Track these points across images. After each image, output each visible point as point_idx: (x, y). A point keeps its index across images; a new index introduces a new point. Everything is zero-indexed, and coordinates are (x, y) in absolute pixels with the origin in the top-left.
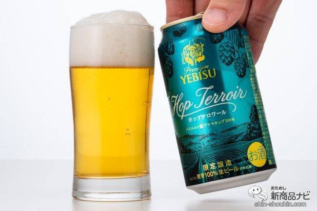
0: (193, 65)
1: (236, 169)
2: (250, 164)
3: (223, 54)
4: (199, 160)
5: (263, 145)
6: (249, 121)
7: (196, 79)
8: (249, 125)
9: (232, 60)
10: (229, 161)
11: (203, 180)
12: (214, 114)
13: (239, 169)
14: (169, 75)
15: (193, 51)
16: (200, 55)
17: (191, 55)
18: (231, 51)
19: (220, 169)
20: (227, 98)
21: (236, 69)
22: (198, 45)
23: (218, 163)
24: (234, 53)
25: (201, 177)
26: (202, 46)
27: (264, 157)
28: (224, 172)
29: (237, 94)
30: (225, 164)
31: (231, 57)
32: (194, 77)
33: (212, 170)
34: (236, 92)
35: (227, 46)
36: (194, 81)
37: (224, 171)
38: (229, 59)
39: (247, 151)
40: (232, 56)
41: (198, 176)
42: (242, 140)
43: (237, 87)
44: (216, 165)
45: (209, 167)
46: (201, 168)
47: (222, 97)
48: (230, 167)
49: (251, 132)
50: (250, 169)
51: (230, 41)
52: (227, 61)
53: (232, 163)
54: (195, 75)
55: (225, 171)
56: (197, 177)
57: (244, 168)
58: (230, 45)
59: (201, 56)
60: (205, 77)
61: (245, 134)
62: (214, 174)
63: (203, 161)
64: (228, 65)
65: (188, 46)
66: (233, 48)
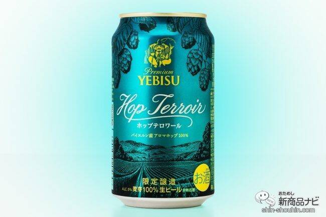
0: (156, 66)
1: (179, 190)
2: (194, 187)
3: (191, 62)
4: (139, 172)
5: (210, 168)
6: (201, 139)
7: (156, 82)
8: (201, 144)
9: (199, 70)
10: (173, 180)
11: (140, 194)
12: (167, 125)
13: (182, 191)
14: (125, 70)
15: (159, 52)
16: (167, 57)
17: (156, 55)
18: (200, 60)
19: (161, 186)
20: (185, 111)
21: (200, 81)
22: (166, 46)
23: (161, 179)
24: (201, 62)
25: (137, 190)
26: (171, 48)
27: (208, 181)
28: (165, 191)
29: (196, 108)
30: (168, 183)
31: (198, 67)
32: (154, 80)
33: (153, 186)
34: (196, 106)
35: (197, 54)
36: (154, 84)
37: (165, 189)
38: (196, 68)
39: (193, 172)
40: (199, 65)
41: (135, 188)
42: (191, 160)
43: (198, 101)
44: (158, 181)
45: (150, 182)
46: (140, 180)
47: (180, 109)
48: (173, 187)
49: (201, 152)
50: (193, 192)
51: (200, 49)
52: (193, 71)
53: (176, 183)
54: (156, 78)
55: (167, 189)
56: (132, 189)
57: (187, 190)
58: (199, 53)
59: (168, 59)
60: (167, 83)
61: (195, 153)
62: (153, 191)
63: (144, 173)
64: (193, 75)
65: (155, 44)
66: (202, 57)
